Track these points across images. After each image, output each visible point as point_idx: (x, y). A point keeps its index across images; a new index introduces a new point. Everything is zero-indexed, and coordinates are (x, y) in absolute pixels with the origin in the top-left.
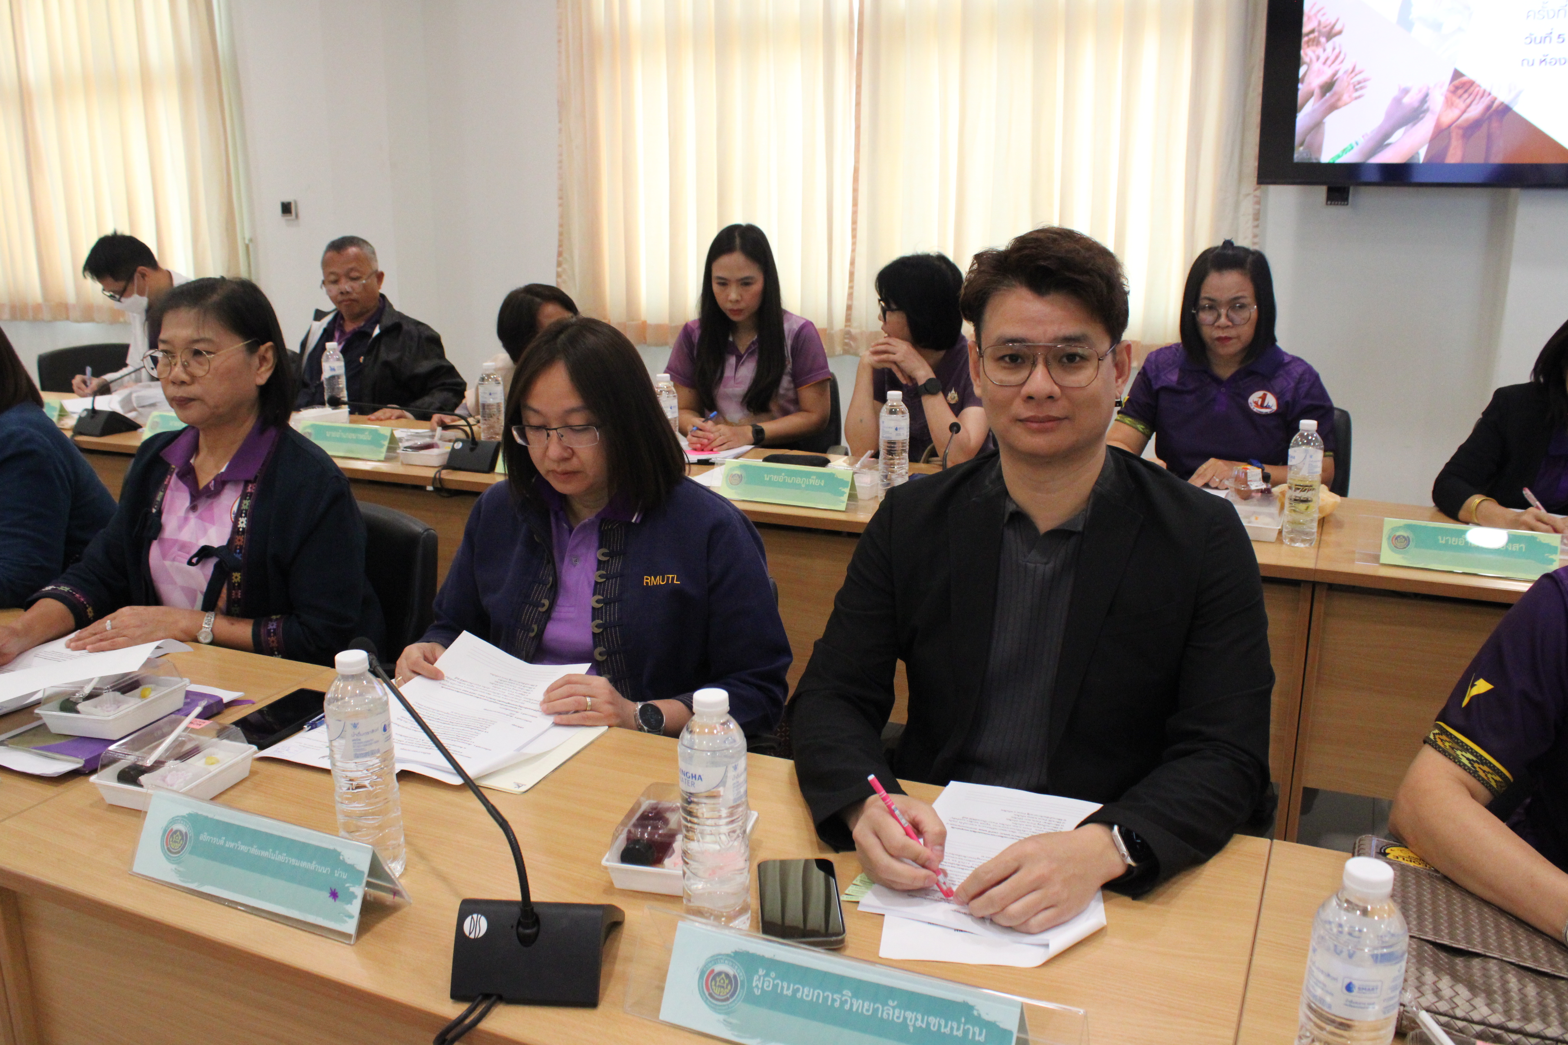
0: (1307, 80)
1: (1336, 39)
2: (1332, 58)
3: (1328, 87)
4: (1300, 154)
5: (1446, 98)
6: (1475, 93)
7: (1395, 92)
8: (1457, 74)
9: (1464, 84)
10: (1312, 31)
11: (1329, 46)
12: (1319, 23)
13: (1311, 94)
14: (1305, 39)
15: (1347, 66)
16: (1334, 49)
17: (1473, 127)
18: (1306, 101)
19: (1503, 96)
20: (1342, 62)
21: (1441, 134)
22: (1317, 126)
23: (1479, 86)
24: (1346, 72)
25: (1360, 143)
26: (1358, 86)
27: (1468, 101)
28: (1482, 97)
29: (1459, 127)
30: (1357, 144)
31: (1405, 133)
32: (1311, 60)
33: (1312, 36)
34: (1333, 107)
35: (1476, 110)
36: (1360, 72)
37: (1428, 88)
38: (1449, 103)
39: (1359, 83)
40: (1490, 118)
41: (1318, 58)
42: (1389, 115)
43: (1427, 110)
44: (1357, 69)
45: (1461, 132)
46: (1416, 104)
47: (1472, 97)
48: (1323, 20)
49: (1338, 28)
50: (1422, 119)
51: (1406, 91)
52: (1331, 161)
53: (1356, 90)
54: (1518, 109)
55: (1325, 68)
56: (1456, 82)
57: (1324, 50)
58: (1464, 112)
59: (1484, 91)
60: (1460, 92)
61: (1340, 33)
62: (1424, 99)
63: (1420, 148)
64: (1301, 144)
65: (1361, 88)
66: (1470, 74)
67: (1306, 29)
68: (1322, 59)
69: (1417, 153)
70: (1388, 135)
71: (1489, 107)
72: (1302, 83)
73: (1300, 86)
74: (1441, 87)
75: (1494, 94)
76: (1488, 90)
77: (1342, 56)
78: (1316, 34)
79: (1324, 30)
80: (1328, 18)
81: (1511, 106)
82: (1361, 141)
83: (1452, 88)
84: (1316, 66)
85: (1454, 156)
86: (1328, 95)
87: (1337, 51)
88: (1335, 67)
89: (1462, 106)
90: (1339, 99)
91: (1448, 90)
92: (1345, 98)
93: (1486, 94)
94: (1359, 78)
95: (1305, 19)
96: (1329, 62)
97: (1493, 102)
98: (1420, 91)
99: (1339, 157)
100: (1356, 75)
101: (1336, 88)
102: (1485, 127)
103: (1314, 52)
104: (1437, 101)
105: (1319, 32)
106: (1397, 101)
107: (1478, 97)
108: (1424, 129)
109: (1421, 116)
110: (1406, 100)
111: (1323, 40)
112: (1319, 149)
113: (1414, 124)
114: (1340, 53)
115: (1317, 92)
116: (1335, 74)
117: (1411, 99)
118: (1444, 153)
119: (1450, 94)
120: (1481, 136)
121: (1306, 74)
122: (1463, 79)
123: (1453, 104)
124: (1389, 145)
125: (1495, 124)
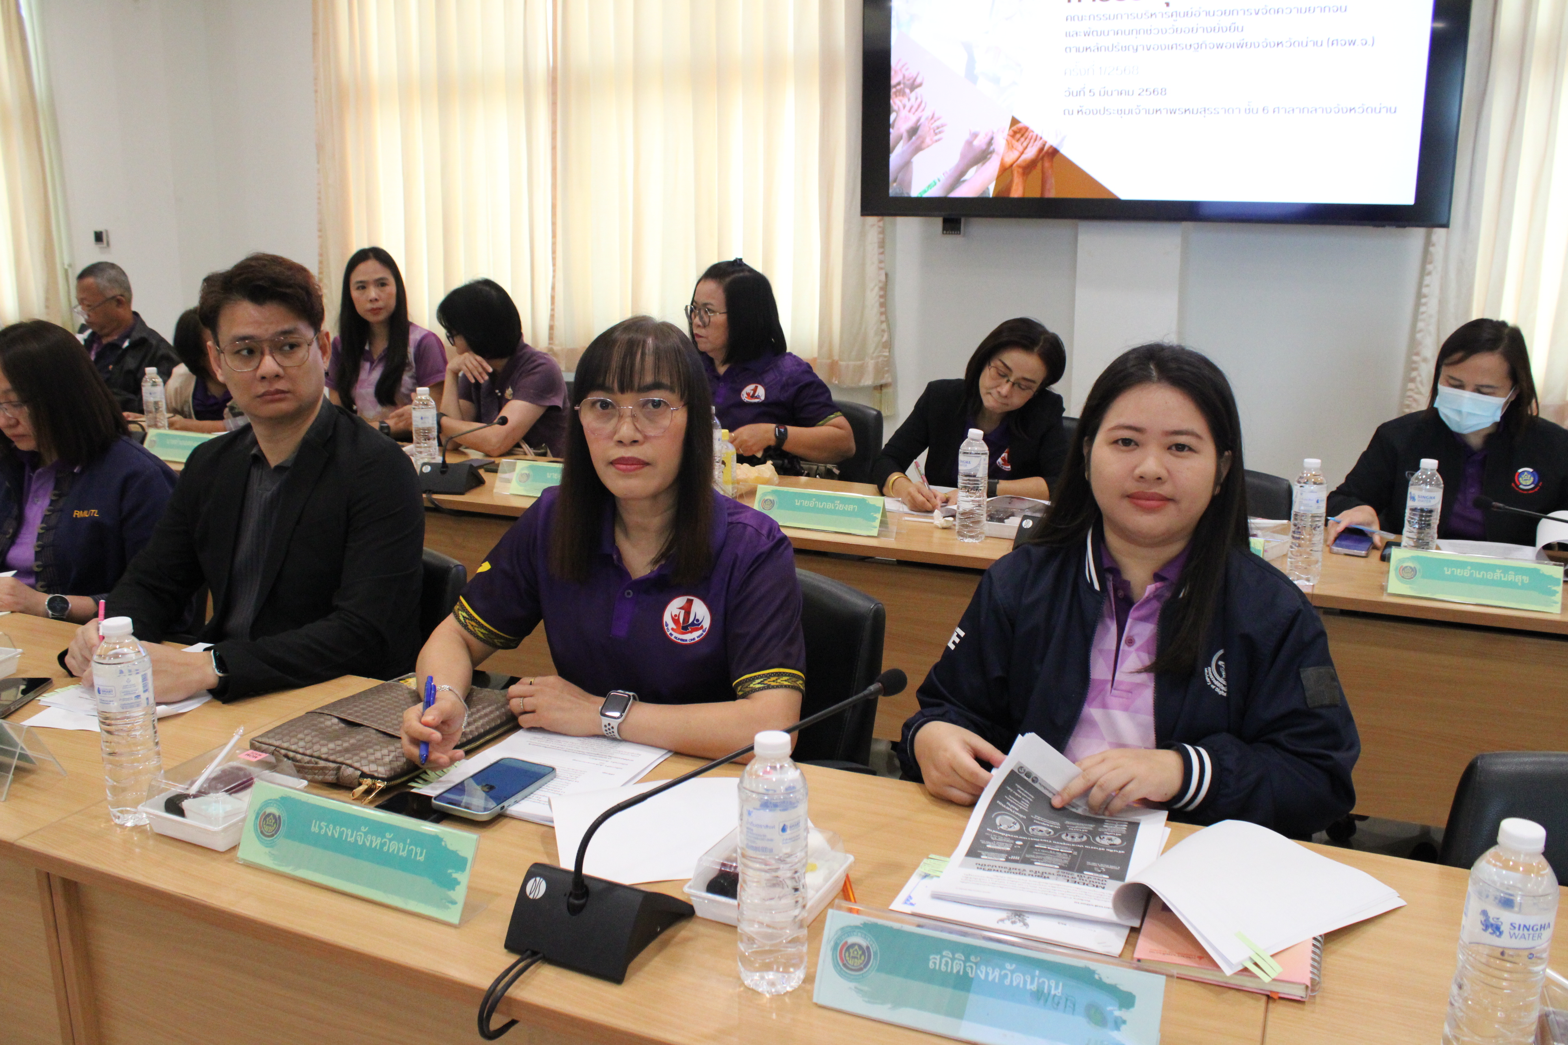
0: (896, 126)
1: (918, 90)
2: (916, 106)
3: (913, 131)
4: (894, 190)
5: (1007, 141)
6: (1029, 137)
7: (967, 136)
8: (1014, 121)
9: (1020, 130)
10: (899, 84)
11: (913, 96)
12: (904, 77)
13: (901, 138)
14: (893, 90)
15: (927, 113)
16: (917, 99)
17: (1029, 167)
18: (897, 143)
19: (1052, 141)
20: (923, 110)
21: (1005, 171)
22: (907, 165)
23: (1033, 132)
24: (927, 118)
25: (941, 179)
26: (937, 131)
27: (1025, 144)
28: (1036, 140)
29: (1019, 166)
30: (939, 180)
31: (976, 171)
32: (899, 108)
33: (898, 87)
34: (918, 149)
35: (1031, 153)
36: (939, 119)
37: (993, 133)
38: (1010, 146)
39: (938, 128)
40: (1042, 159)
41: (904, 107)
42: (963, 156)
43: (992, 152)
44: (936, 116)
45: (1020, 170)
46: (984, 147)
47: (1028, 140)
48: (907, 73)
49: (919, 80)
50: (990, 158)
51: (975, 135)
52: (919, 196)
53: (936, 134)
54: (1064, 151)
55: (911, 115)
56: (1014, 128)
57: (909, 100)
58: (1022, 153)
59: (1037, 136)
60: (1018, 136)
61: (920, 85)
62: (990, 143)
63: (990, 183)
64: (895, 181)
65: (940, 132)
66: (1025, 121)
67: (893, 82)
68: (908, 108)
69: (988, 189)
70: (963, 173)
71: (1041, 150)
72: (893, 128)
73: (891, 130)
74: (1003, 132)
75: (1045, 138)
76: (1040, 135)
77: (923, 105)
78: (902, 86)
79: (908, 83)
80: (911, 72)
81: (1059, 148)
82: (942, 178)
83: (1011, 133)
84: (904, 113)
85: (1017, 192)
86: (914, 138)
87: (919, 100)
88: (918, 114)
89: (1021, 148)
90: (923, 142)
91: (1008, 135)
92: (928, 140)
93: (1038, 138)
94: (938, 123)
95: (893, 73)
96: (913, 110)
97: (1044, 145)
98: (986, 135)
99: (925, 191)
100: (935, 121)
101: (920, 132)
102: (1039, 165)
103: (901, 101)
104: (1000, 144)
105: (904, 84)
106: (969, 143)
107: (1032, 141)
108: (991, 168)
109: (988, 156)
110: (976, 143)
111: (907, 91)
112: (909, 185)
113: (984, 164)
114: (921, 102)
115: (905, 135)
116: (918, 120)
117: (980, 143)
118: (1009, 189)
119: (1010, 138)
120: (1036, 173)
121: (894, 121)
122: (1019, 126)
123: (1013, 147)
124: (964, 181)
125: (1047, 164)
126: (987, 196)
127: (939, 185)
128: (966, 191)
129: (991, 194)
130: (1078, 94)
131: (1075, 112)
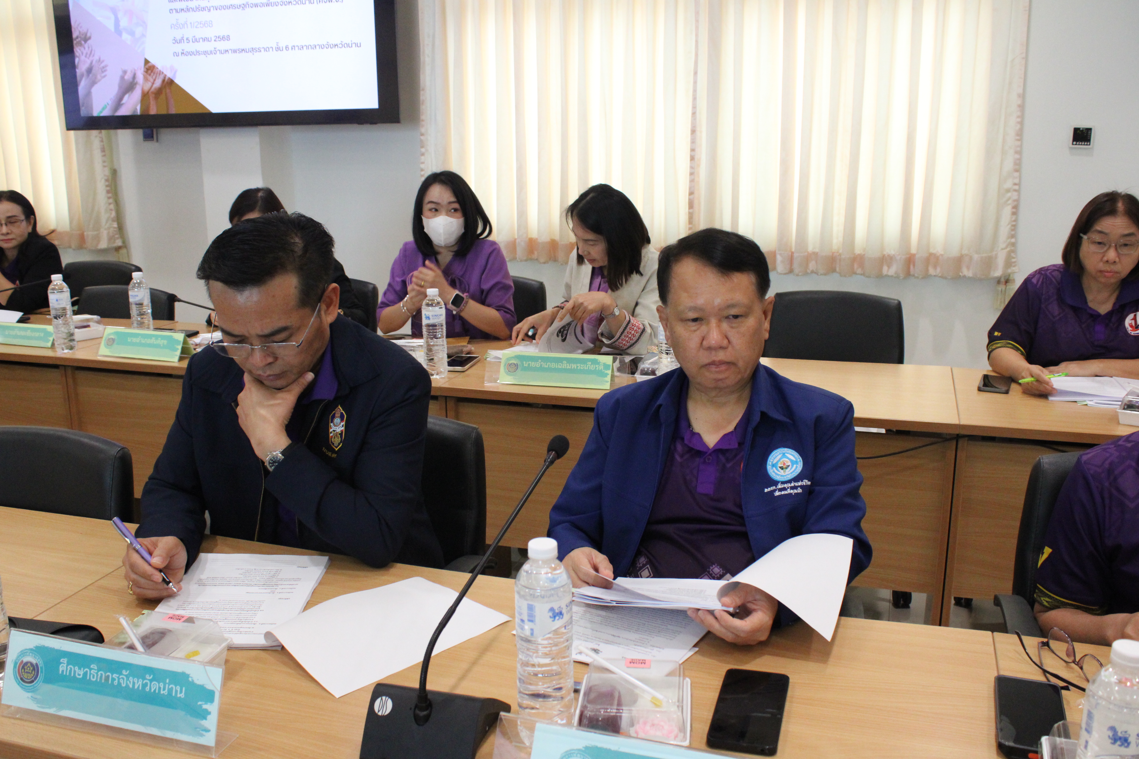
0: (80, 67)
1: (89, 42)
2: (89, 53)
3: (89, 70)
4: (84, 112)
5: (144, 75)
6: (156, 72)
7: (120, 73)
8: (147, 62)
9: (150, 67)
10: (77, 38)
11: (86, 46)
12: (80, 32)
13: (82, 75)
14: (75, 42)
15: (96, 58)
16: (89, 48)
17: (159, 92)
18: (82, 79)
20: (94, 56)
21: (145, 96)
22: (89, 94)
23: (158, 68)
24: (96, 61)
25: (109, 103)
26: (104, 70)
27: (154, 77)
28: (160, 74)
29: (152, 93)
30: (108, 104)
31: (129, 97)
32: (79, 55)
33: (77, 40)
34: (94, 83)
35: (158, 83)
36: (103, 61)
37: (135, 70)
38: (146, 79)
39: (103, 67)
40: (165, 87)
41: (82, 53)
42: (120, 87)
43: (136, 84)
44: (102, 59)
45: (154, 95)
46: (131, 80)
47: (155, 75)
48: (81, 30)
49: (89, 35)
50: (135, 88)
52: (98, 115)
53: (103, 72)
54: (177, 81)
55: (87, 59)
56: (147, 66)
57: (85, 48)
58: (153, 83)
59: (160, 71)
60: (149, 72)
61: (90, 38)
62: (134, 77)
63: (137, 105)
64: (83, 106)
66: (153, 61)
67: (74, 36)
68: (84, 54)
69: (136, 109)
70: (121, 99)
71: (164, 81)
72: (78, 69)
74: (141, 69)
75: (165, 73)
76: (162, 70)
77: (93, 52)
78: (79, 39)
79: (83, 37)
80: (83, 30)
81: (173, 79)
82: (110, 102)
83: (146, 70)
84: (83, 58)
85: (153, 111)
86: (91, 75)
87: (90, 49)
88: (91, 58)
89: (152, 80)
90: (96, 78)
91: (144, 71)
92: (99, 77)
93: (161, 73)
94: (102, 65)
95: (73, 30)
96: (88, 56)
97: (165, 78)
98: (131, 72)
99: (101, 112)
100: (101, 63)
101: (93, 71)
102: (164, 91)
103: (80, 50)
105: (80, 37)
106: (122, 78)
107: (158, 75)
108: (136, 95)
109: (135, 86)
110: (126, 77)
111: (83, 42)
112: (92, 109)
113: (132, 92)
114: (92, 50)
115: (85, 73)
116: (91, 63)
117: (128, 77)
118: (148, 108)
119: (145, 73)
120: (163, 97)
121: (78, 63)
122: (150, 64)
123: (147, 80)
124: (122, 104)
125: (168, 91)
126: (136, 114)
127: (108, 107)
128: (124, 111)
129: (139, 112)
130: (180, 42)
131: (180, 54)
